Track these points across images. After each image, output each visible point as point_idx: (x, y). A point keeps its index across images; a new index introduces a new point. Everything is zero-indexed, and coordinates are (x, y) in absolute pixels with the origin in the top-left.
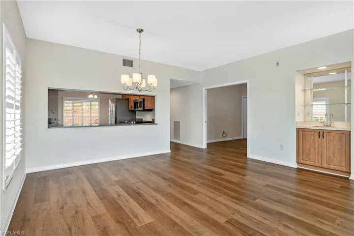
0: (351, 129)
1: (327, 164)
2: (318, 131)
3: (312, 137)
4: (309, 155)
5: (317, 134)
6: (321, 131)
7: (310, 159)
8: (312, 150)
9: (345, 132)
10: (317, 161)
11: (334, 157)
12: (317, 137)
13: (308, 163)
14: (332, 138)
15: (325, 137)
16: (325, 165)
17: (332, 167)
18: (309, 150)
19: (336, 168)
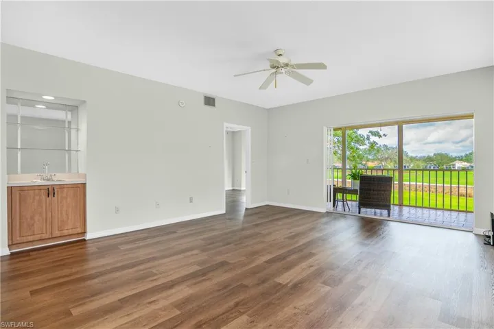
0: (86, 180)
1: (58, 230)
2: (46, 188)
3: (37, 198)
4: (33, 225)
5: (44, 193)
6: (50, 187)
7: (33, 231)
8: (37, 218)
9: (80, 186)
10: (44, 232)
11: (68, 219)
12: (44, 197)
13: (31, 238)
14: (65, 195)
15: (56, 195)
16: (57, 233)
17: (66, 232)
18: (32, 218)
19: (71, 232)
